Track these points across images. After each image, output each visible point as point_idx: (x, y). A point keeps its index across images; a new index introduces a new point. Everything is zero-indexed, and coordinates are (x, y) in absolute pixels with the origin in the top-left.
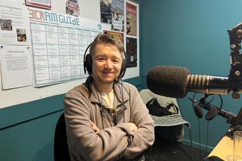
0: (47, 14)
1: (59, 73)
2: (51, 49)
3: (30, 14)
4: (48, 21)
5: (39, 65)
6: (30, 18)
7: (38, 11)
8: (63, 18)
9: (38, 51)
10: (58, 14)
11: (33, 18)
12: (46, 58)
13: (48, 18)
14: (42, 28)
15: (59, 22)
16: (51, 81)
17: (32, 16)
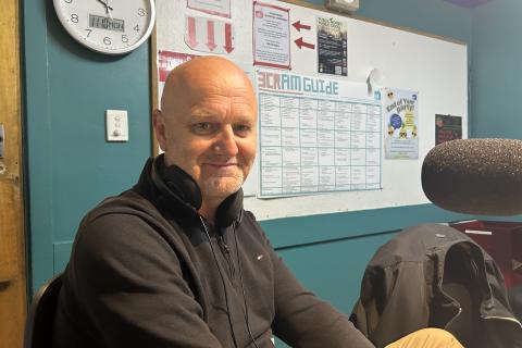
0: (286, 78)
1: (298, 177)
2: (287, 137)
3: (260, 79)
4: (286, 89)
5: (268, 163)
6: (260, 85)
7: (271, 74)
8: (310, 82)
9: (268, 139)
10: (302, 77)
11: (264, 85)
12: (278, 150)
13: (285, 84)
14: (276, 101)
15: (302, 91)
16: (285, 191)
17: (262, 83)
